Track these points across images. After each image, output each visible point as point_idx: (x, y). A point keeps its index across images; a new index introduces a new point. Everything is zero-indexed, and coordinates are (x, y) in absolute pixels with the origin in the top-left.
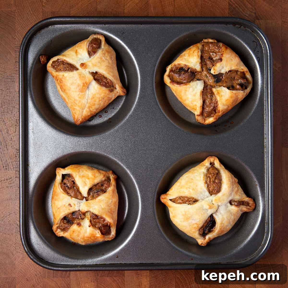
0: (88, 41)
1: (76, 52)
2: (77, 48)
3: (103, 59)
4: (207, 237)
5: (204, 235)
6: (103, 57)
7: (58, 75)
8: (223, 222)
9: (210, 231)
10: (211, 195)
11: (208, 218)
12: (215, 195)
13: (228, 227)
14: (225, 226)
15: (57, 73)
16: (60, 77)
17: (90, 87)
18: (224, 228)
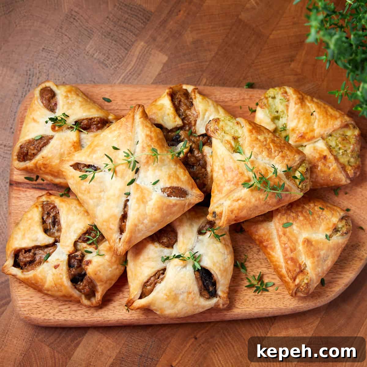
0: (37, 99)
1: (34, 120)
2: (31, 117)
3: (70, 102)
4: (219, 293)
5: (213, 294)
6: (68, 101)
7: (37, 162)
8: (215, 261)
9: (214, 284)
10: (173, 247)
11: (195, 274)
12: (176, 244)
13: (226, 261)
14: (221, 263)
15: (34, 161)
16: (40, 162)
17: (82, 143)
18: (223, 266)
